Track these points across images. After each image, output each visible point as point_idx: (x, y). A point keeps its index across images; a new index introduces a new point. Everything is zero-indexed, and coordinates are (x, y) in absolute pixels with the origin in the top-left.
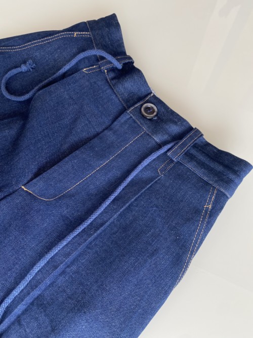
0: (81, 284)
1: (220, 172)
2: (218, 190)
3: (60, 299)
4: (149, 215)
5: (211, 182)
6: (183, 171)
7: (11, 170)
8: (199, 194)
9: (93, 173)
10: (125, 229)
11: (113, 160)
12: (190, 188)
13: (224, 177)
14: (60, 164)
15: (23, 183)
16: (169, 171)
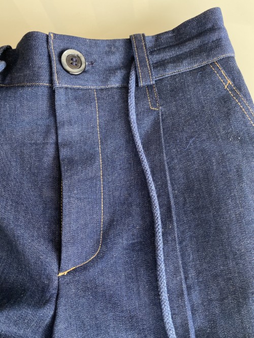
0: (216, 276)
1: (200, 47)
2: (219, 61)
3: (217, 311)
4: (194, 152)
5: (204, 64)
6: (170, 84)
7: (29, 273)
8: (207, 84)
9: (103, 181)
10: (189, 188)
11: (103, 150)
12: (194, 89)
13: (210, 45)
14: (65, 211)
15: (56, 271)
16: (160, 98)
